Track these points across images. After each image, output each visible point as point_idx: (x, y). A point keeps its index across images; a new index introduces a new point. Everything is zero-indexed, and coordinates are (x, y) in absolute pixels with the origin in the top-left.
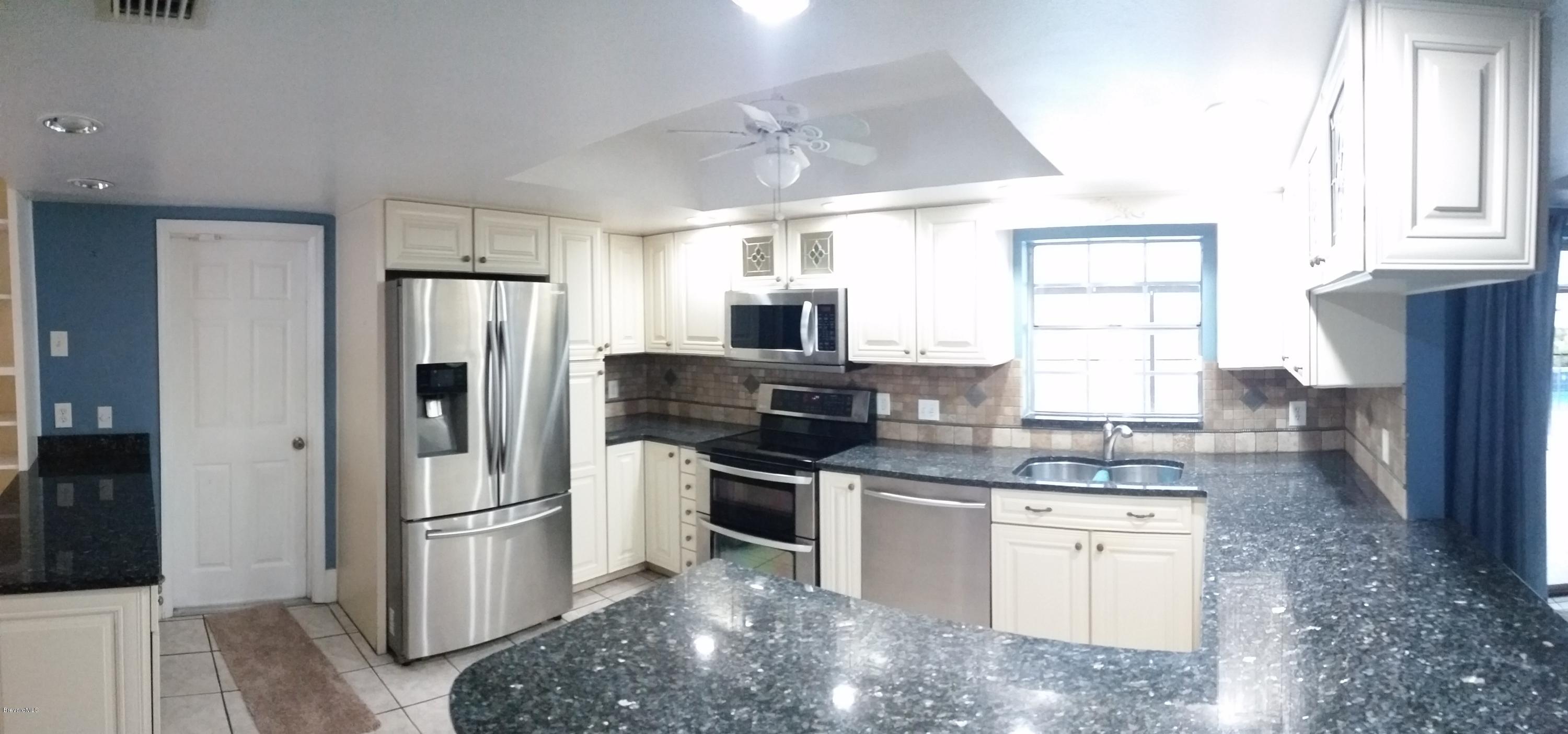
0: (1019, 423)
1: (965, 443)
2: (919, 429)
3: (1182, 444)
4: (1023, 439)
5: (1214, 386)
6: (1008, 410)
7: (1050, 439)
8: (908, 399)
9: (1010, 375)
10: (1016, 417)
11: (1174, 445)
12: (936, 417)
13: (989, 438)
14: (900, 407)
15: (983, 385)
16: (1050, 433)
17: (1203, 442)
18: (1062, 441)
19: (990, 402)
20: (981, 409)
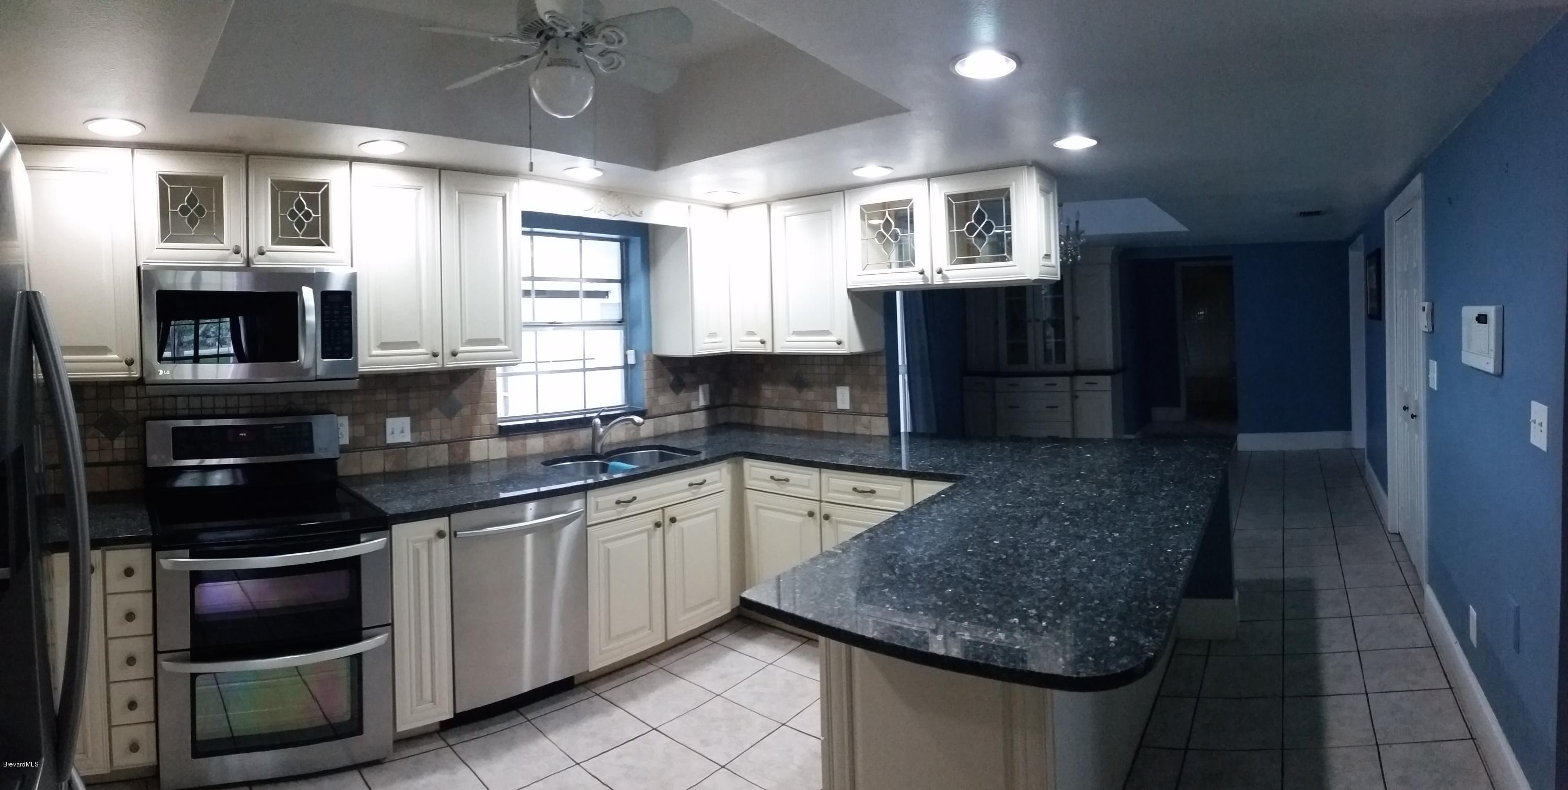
0: (496, 431)
1: (440, 464)
2: (385, 455)
3: (632, 432)
4: (498, 449)
5: (652, 376)
6: (484, 419)
7: (524, 445)
8: (371, 420)
9: (486, 379)
10: (492, 425)
11: (626, 433)
12: (407, 438)
13: (467, 451)
14: (360, 430)
15: (458, 393)
16: (525, 439)
17: (647, 428)
18: (536, 444)
19: (466, 411)
20: (456, 420)
